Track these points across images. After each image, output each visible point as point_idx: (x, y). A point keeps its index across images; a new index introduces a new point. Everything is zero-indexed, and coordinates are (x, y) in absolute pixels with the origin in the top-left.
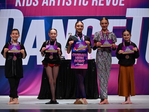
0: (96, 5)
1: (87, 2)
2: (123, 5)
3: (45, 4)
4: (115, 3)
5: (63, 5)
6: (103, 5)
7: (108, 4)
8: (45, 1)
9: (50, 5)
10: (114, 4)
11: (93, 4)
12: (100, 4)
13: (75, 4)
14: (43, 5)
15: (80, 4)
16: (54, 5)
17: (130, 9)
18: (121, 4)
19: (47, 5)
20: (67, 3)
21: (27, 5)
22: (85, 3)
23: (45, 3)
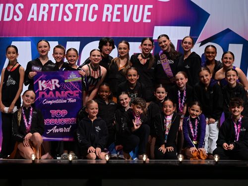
0: (109, 20)
1: (95, 16)
2: (149, 21)
3: (32, 19)
4: (137, 18)
5: (60, 19)
6: (119, 20)
7: (126, 19)
8: (33, 14)
9: (40, 19)
10: (135, 20)
11: (104, 20)
12: (115, 20)
13: (77, 19)
14: (29, 19)
15: (84, 19)
16: (45, 19)
17: (159, 27)
18: (145, 20)
19: (35, 19)
20: (65, 17)
21: (6, 19)
22: (93, 17)
23: (32, 17)
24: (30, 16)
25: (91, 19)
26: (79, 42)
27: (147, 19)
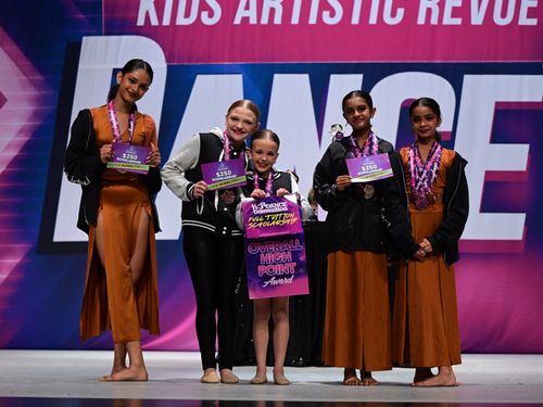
0: (434, 21)
1: (401, 12)
2: (533, 22)
3: (245, 19)
4: (504, 15)
5: (313, 20)
6: (458, 21)
7: (477, 18)
8: (247, 8)
9: (265, 20)
10: (498, 20)
11: (421, 20)
12: (448, 20)
13: (355, 20)
14: (237, 21)
15: (373, 20)
16: (278, 20)
18: (524, 21)
19: (253, 21)
20: (326, 14)
21: (181, 21)
22: (393, 14)
23: (246, 14)
24: (241, 13)
25: (388, 20)
26: (360, 77)
27: (528, 17)
